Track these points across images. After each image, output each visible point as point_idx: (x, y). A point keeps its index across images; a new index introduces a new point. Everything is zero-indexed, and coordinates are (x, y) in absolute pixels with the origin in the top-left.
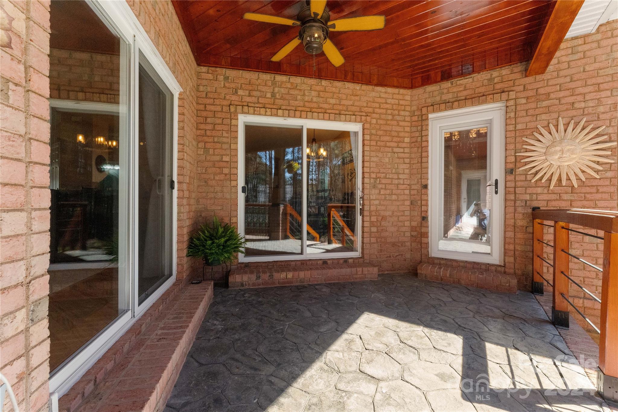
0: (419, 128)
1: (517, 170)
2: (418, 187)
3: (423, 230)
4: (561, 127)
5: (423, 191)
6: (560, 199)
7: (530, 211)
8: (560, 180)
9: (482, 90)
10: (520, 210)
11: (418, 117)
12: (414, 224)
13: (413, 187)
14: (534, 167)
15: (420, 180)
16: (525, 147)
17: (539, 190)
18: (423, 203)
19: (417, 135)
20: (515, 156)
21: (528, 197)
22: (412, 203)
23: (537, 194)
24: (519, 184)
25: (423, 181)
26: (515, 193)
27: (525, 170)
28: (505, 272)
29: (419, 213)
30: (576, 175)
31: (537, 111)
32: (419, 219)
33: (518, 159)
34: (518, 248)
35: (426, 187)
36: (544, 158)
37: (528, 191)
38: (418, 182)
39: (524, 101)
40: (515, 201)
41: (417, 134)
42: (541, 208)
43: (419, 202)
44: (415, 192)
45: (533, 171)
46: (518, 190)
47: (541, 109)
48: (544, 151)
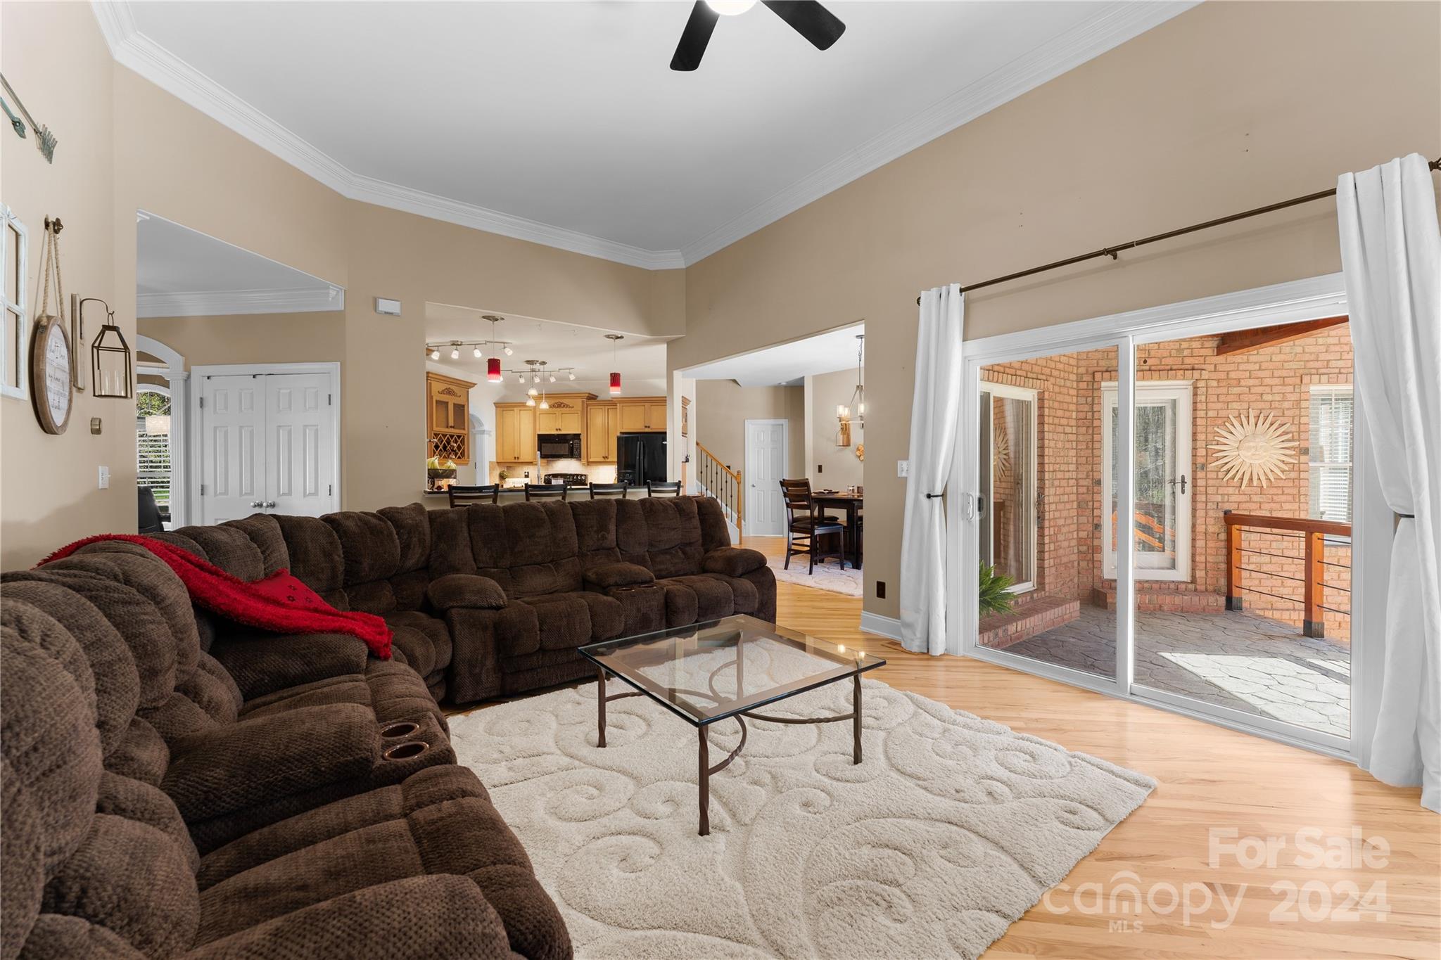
0: (1089, 399)
1: (1209, 466)
2: (1087, 482)
3: (1096, 542)
4: (1252, 420)
5: (1096, 489)
6: (1250, 501)
7: (1222, 514)
8: (1251, 479)
9: (1170, 361)
10: (1211, 513)
11: (1088, 385)
12: (1083, 534)
13: (1082, 482)
14: (1227, 463)
15: (1091, 473)
16: (1216, 438)
17: (1231, 490)
18: (1096, 505)
19: (1085, 410)
20: (1207, 449)
21: (1219, 498)
22: (1079, 506)
23: (1228, 495)
24: (1210, 482)
25: (1095, 474)
26: (1206, 494)
27: (1217, 466)
28: (1196, 590)
29: (1091, 520)
30: (1266, 475)
31: (1229, 398)
32: (1090, 527)
33: (1210, 453)
34: (1210, 559)
35: (1099, 482)
36: (1237, 453)
37: (1220, 492)
38: (1088, 476)
39: (1214, 384)
40: (1206, 503)
41: (1087, 408)
42: (1233, 512)
43: (1091, 504)
44: (1084, 490)
45: (1225, 468)
46: (1210, 490)
47: (1232, 396)
48: (1237, 445)
